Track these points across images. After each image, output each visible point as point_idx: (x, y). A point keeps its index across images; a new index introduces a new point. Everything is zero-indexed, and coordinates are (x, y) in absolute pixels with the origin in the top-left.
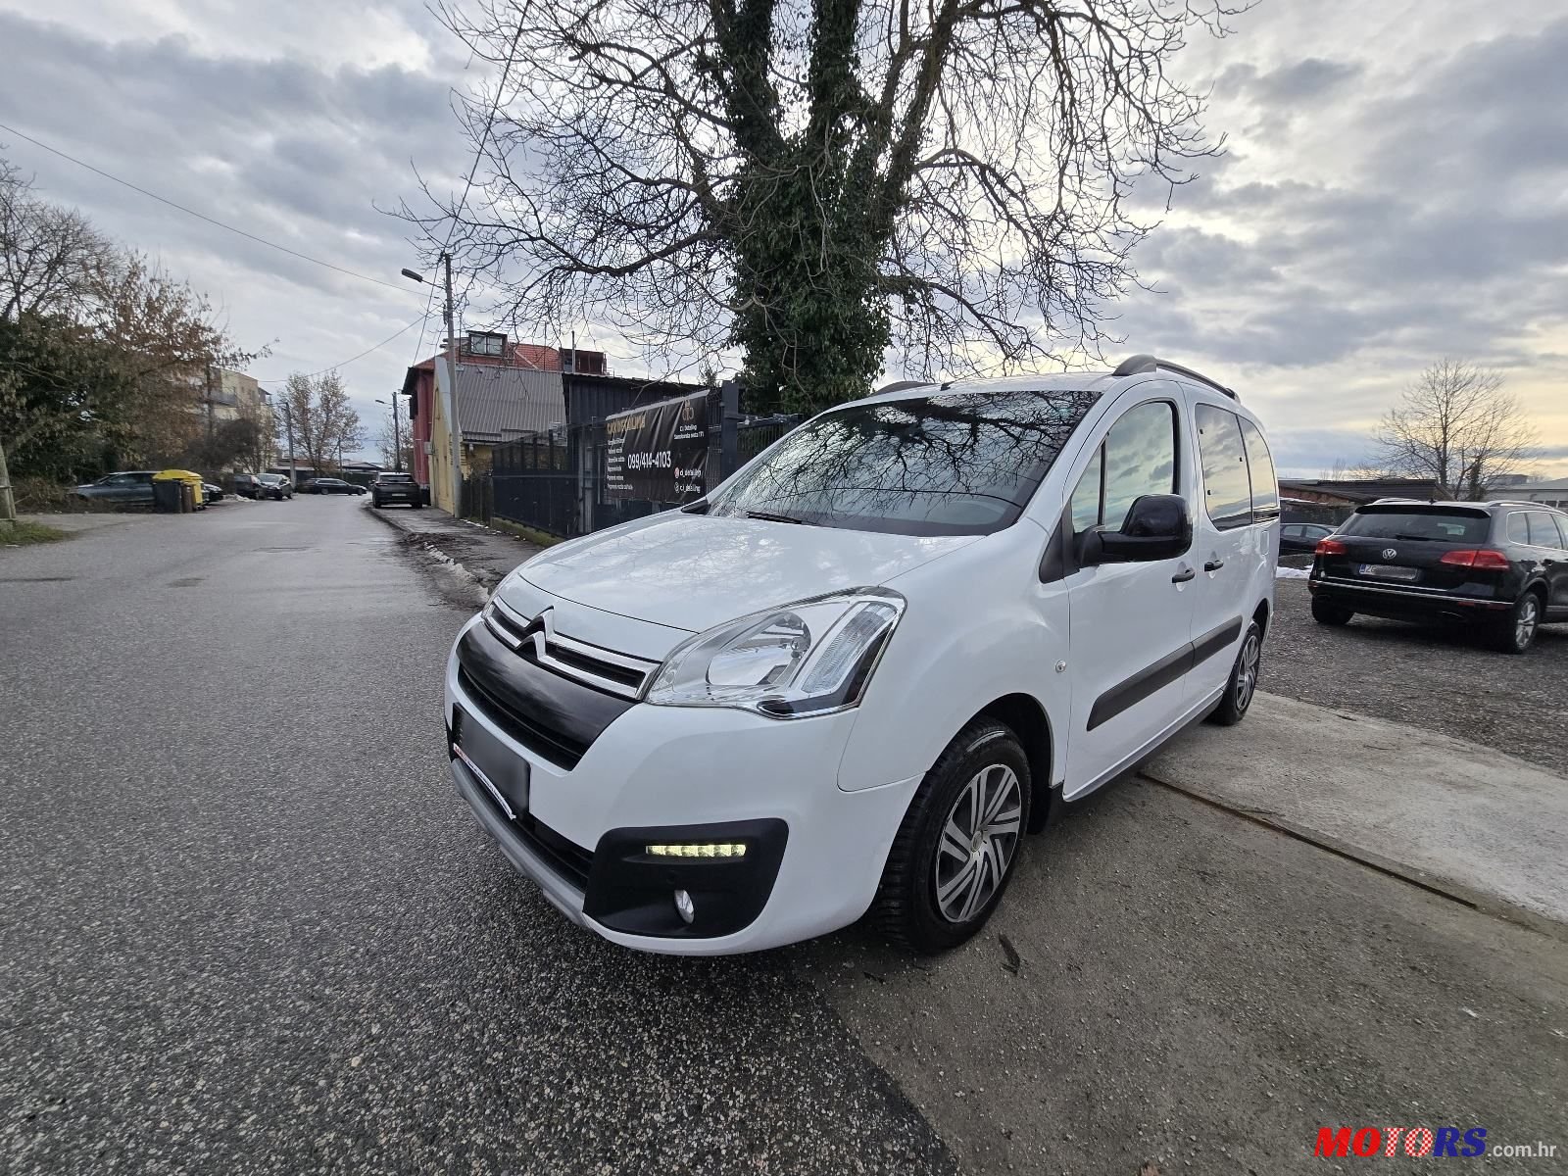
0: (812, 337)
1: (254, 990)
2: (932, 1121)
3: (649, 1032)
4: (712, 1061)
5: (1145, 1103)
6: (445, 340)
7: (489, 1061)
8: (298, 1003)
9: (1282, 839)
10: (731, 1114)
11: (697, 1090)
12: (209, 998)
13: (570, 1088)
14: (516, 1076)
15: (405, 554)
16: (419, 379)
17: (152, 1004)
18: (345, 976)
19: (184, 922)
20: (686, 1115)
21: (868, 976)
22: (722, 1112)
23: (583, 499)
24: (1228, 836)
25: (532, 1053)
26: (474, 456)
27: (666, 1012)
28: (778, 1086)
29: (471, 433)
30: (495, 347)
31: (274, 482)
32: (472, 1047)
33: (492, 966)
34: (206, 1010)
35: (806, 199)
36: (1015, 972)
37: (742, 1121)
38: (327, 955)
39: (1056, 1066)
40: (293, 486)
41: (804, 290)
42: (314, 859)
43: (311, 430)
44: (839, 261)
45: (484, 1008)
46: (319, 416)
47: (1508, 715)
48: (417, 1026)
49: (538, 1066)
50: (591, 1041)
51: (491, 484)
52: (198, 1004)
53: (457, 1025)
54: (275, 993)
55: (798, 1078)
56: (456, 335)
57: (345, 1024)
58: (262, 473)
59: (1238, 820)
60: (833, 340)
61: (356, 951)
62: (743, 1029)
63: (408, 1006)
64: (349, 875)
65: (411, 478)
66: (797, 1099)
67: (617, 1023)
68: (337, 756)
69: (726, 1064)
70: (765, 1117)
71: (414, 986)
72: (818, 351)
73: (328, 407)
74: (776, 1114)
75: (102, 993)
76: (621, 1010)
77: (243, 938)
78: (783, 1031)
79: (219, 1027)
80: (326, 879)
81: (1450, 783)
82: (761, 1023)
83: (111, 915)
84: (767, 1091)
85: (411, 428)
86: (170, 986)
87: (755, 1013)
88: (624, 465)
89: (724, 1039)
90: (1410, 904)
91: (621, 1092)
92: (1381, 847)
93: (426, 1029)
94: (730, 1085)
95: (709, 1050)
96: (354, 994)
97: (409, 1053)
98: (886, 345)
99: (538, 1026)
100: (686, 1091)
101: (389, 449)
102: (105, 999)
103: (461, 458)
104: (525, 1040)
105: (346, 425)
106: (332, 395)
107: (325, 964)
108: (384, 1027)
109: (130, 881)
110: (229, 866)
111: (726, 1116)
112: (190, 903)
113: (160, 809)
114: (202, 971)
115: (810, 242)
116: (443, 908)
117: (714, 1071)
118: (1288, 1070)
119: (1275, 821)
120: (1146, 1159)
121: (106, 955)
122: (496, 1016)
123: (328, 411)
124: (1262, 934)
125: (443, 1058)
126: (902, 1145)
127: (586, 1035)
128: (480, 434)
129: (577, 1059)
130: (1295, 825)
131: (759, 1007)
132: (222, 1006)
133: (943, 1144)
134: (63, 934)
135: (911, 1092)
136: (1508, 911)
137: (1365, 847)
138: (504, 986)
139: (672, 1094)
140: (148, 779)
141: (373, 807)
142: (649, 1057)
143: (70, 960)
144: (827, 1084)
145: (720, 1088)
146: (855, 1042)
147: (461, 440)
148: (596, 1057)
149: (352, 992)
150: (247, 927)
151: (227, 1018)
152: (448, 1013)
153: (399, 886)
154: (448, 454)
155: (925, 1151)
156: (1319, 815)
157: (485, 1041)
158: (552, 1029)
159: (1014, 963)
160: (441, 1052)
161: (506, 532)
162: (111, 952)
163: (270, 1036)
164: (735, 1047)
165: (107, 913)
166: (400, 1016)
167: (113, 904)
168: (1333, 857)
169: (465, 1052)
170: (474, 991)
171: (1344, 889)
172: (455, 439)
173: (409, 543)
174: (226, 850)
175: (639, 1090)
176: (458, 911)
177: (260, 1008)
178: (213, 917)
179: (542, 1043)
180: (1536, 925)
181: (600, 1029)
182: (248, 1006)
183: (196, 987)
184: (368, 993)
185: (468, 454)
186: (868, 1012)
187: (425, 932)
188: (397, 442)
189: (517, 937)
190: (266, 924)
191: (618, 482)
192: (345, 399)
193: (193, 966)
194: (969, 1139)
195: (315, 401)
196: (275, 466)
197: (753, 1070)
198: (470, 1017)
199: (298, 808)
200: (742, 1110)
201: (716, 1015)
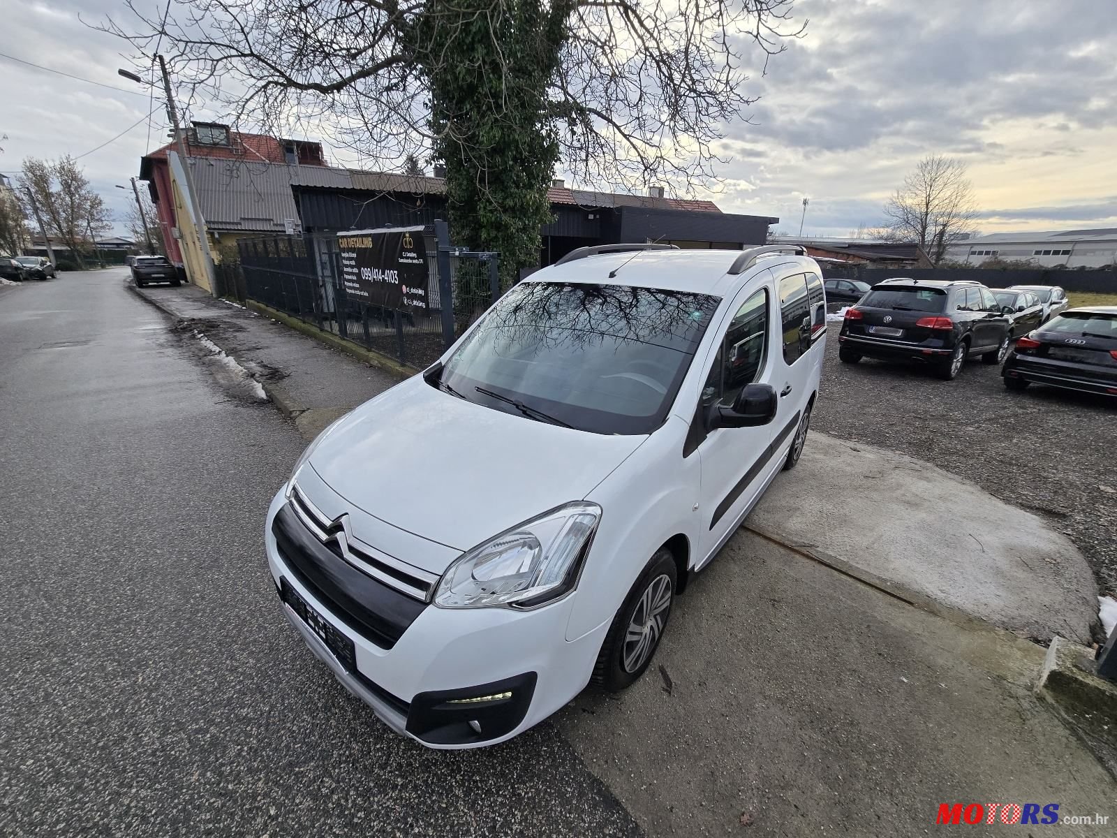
0: (498, 159)
1: (176, 796)
2: (629, 809)
3: (455, 778)
4: (498, 793)
5: (742, 773)
6: (171, 130)
7: (356, 820)
8: (212, 801)
9: (817, 566)
10: (514, 828)
11: (491, 815)
12: (143, 809)
13: (412, 830)
14: (376, 828)
15: (178, 344)
16: (153, 167)
17: (101, 823)
18: (239, 772)
19: (103, 748)
20: (487, 834)
21: (584, 711)
22: (509, 828)
23: (324, 285)
24: (787, 569)
25: (383, 808)
26: (220, 242)
27: (464, 761)
28: (540, 802)
29: (214, 223)
30: (220, 136)
31: (34, 263)
32: (342, 812)
33: (342, 745)
34: (144, 819)
35: (485, 37)
36: (670, 693)
37: (521, 832)
38: (222, 757)
39: (694, 756)
40: (53, 266)
41: (489, 119)
42: (189, 675)
43: (58, 213)
44: (515, 92)
45: (344, 778)
46: (63, 199)
47: (942, 433)
48: (301, 803)
49: (389, 817)
50: (419, 792)
51: (241, 270)
52: (137, 815)
53: (328, 797)
54: (192, 796)
55: (550, 794)
56: (182, 125)
57: (250, 810)
58: (20, 256)
59: (793, 554)
60: (515, 159)
61: (242, 750)
62: (513, 765)
63: (290, 788)
64: (219, 684)
65: (166, 260)
66: (551, 809)
67: (434, 775)
68: (179, 573)
69: (506, 793)
70: (534, 826)
71: (291, 771)
72: (505, 170)
73: (70, 191)
74: (541, 823)
75: (58, 822)
76: (435, 764)
77: (154, 754)
78: (538, 762)
79: (158, 831)
80: (203, 691)
81: (908, 503)
82: (524, 758)
83: (39, 752)
84: (534, 807)
85: (155, 210)
86: (110, 805)
87: (519, 752)
88: (359, 275)
89: (503, 775)
90: (882, 608)
91: (445, 826)
92: (869, 565)
93: (307, 804)
94: (511, 808)
95: (495, 785)
96: (250, 786)
97: (300, 824)
98: (556, 161)
99: (383, 787)
100: (485, 817)
101: (138, 230)
102: (62, 825)
103: (208, 244)
104: (376, 799)
105: (92, 207)
106: (71, 181)
107: (222, 765)
108: (278, 809)
109: (45, 718)
110: (122, 691)
111: (511, 830)
112: (102, 730)
113: (47, 646)
114: (131, 787)
115: (491, 76)
116: (296, 703)
117: (500, 799)
118: (815, 736)
119: (814, 553)
120: (743, 810)
121: (49, 789)
122: (353, 785)
123: (71, 195)
124: (804, 642)
125: (324, 824)
126: (614, 829)
127: (416, 788)
128: (221, 223)
129: (412, 807)
130: (824, 554)
131: (522, 747)
132: (156, 814)
133: (636, 824)
134: (6, 776)
135: (616, 792)
136: (928, 605)
137: (861, 565)
138: (354, 760)
139: (476, 821)
140: (26, 616)
141: (221, 619)
142: (457, 797)
143: (21, 798)
144: (568, 796)
145: (504, 810)
146: (582, 762)
147: (205, 228)
148: (425, 803)
149: (248, 784)
150: (153, 743)
151: (162, 824)
152: (319, 789)
153: (259, 689)
154: (197, 242)
155: (627, 830)
156: (836, 545)
157: (350, 806)
158: (392, 788)
159: (668, 686)
160: (323, 819)
161: (262, 315)
162: (51, 785)
163: (199, 831)
164: (510, 779)
165: (36, 751)
166: (287, 796)
167: (38, 741)
168: (844, 577)
169: (338, 816)
170: (334, 768)
171: (849, 602)
172: (201, 230)
173: (181, 330)
174: (115, 677)
175: (456, 822)
176: (307, 704)
177: (184, 810)
178: (124, 739)
179: (388, 800)
180: (940, 612)
181: (423, 781)
182: (175, 811)
183: (131, 802)
184: (260, 783)
185: (215, 242)
186: (587, 738)
187: (289, 725)
188: (144, 223)
189: (354, 719)
190: (168, 739)
191: (355, 289)
192: (85, 183)
193: (121, 785)
194: (650, 817)
195: (55, 187)
196: (30, 246)
197: (523, 794)
198: (336, 788)
199: (162, 628)
200: (520, 824)
201: (495, 757)
